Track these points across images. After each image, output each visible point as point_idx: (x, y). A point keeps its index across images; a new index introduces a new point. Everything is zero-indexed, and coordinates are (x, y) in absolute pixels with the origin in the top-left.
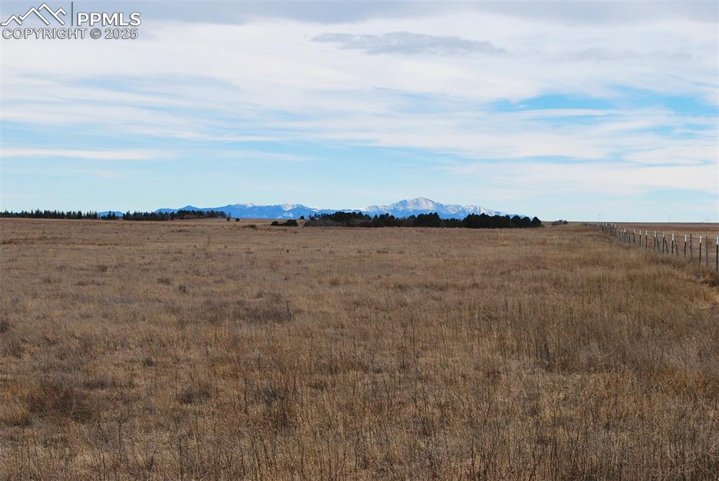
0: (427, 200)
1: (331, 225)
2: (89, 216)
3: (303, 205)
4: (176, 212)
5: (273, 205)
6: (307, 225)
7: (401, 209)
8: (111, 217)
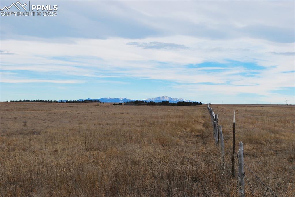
0: (167, 97)
1: (133, 105)
2: (55, 102)
3: (126, 98)
4: (83, 100)
5: (116, 98)
6: (125, 104)
7: (158, 99)
8: (62, 102)
